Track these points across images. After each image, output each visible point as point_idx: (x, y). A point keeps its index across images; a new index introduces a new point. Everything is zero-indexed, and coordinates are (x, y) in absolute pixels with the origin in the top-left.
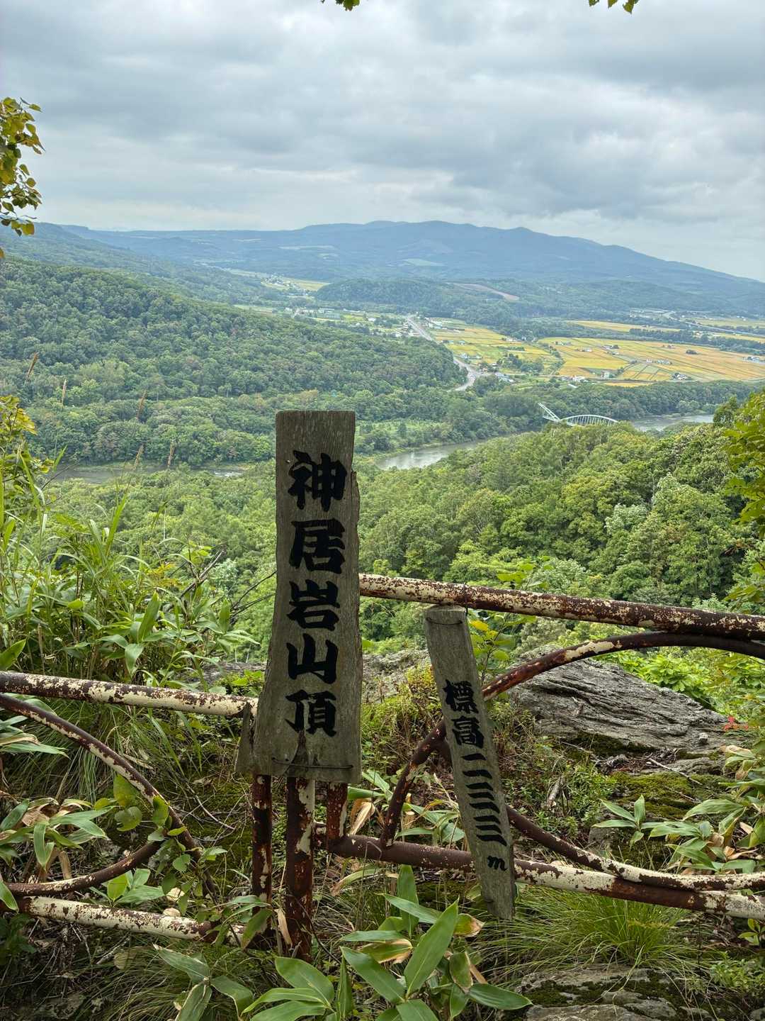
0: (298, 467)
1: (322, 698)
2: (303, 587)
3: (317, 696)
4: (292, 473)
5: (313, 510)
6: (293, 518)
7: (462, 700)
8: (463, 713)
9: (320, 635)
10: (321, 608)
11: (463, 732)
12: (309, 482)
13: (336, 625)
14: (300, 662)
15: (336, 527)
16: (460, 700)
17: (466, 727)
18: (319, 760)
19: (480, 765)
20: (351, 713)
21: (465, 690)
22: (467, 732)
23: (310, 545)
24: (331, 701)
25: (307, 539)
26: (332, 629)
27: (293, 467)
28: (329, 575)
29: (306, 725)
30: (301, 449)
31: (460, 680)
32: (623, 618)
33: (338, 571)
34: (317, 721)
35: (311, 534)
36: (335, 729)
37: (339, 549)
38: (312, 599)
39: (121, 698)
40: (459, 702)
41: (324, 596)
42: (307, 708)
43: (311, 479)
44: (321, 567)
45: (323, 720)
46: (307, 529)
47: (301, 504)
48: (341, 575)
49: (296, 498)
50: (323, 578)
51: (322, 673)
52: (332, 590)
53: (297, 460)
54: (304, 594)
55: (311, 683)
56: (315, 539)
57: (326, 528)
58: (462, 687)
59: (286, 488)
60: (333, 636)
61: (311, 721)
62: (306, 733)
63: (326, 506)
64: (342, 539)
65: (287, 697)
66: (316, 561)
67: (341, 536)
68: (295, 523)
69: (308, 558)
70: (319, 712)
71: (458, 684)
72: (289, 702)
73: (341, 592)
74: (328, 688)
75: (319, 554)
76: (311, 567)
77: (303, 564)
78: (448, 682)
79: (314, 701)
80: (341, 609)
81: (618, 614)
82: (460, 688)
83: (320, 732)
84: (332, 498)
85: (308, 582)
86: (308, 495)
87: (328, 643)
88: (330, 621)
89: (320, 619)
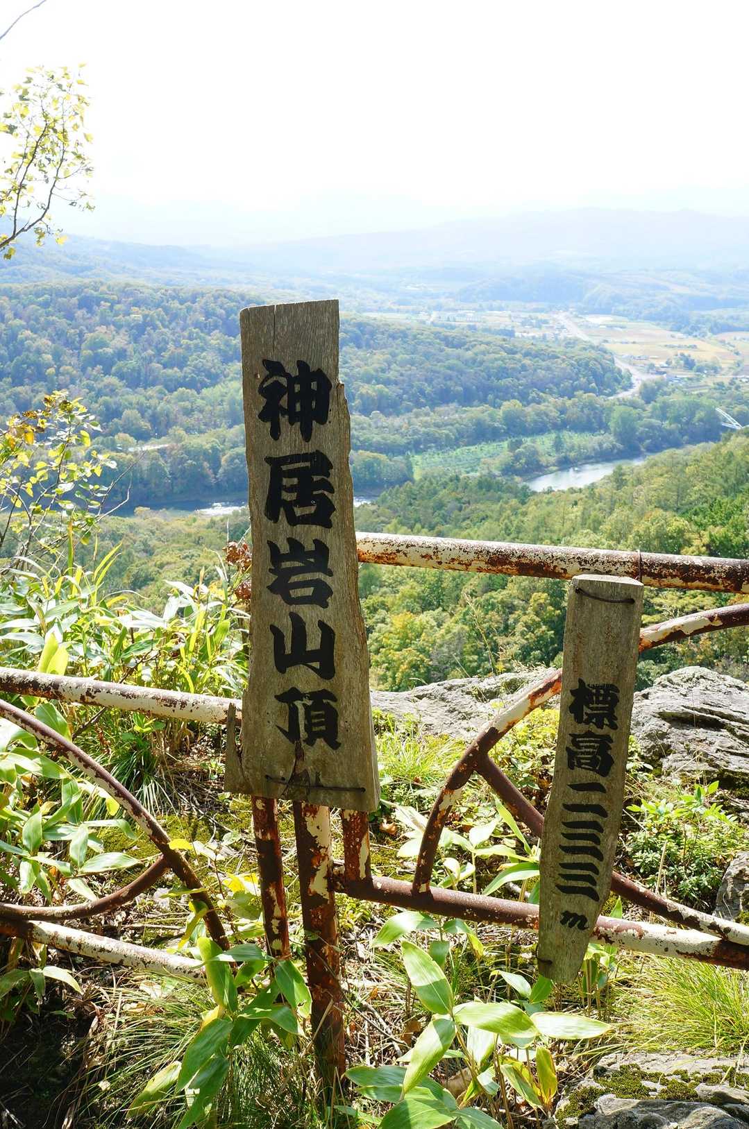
0: (270, 381)
1: (320, 698)
2: (284, 548)
3: (314, 696)
4: (262, 391)
5: (290, 441)
6: (266, 453)
7: (597, 709)
8: (593, 728)
9: (311, 614)
10: (309, 576)
11: (582, 753)
12: (284, 402)
13: (329, 600)
14: (288, 651)
15: (321, 463)
16: (592, 709)
17: (586, 747)
18: (322, 780)
19: (595, 798)
20: (357, 718)
21: (605, 696)
22: (588, 753)
23: (290, 489)
24: (332, 703)
25: (285, 481)
26: (325, 605)
27: (263, 383)
28: (316, 531)
29: (303, 734)
30: (272, 356)
31: (601, 682)
32: (720, 581)
33: (328, 525)
34: (315, 729)
35: (291, 474)
36: (339, 740)
37: (326, 493)
38: (297, 564)
39: (93, 697)
40: (589, 711)
41: (312, 560)
42: (301, 711)
43: (286, 397)
44: (306, 520)
45: (323, 728)
46: (284, 468)
47: (275, 433)
48: (332, 530)
49: (268, 425)
50: (309, 535)
51: (316, 665)
52: (322, 550)
53: (268, 373)
54: (287, 557)
55: (305, 679)
56: (295, 481)
57: (308, 464)
58: (602, 692)
59: (257, 412)
60: (327, 615)
61: (307, 728)
62: (303, 744)
63: (307, 434)
64: (331, 480)
65: (277, 697)
66: (298, 511)
67: (328, 475)
68: (269, 460)
69: (289, 507)
70: (317, 716)
71: (597, 688)
72: (280, 704)
73: (333, 554)
74: (324, 685)
75: (302, 502)
76: (293, 520)
77: (282, 517)
78: (581, 681)
79: (309, 703)
80: (335, 577)
81: (712, 575)
82: (598, 694)
83: (320, 742)
84: (314, 423)
85: (291, 541)
86: (284, 420)
87: (322, 625)
88: (321, 595)
89: (309, 591)
